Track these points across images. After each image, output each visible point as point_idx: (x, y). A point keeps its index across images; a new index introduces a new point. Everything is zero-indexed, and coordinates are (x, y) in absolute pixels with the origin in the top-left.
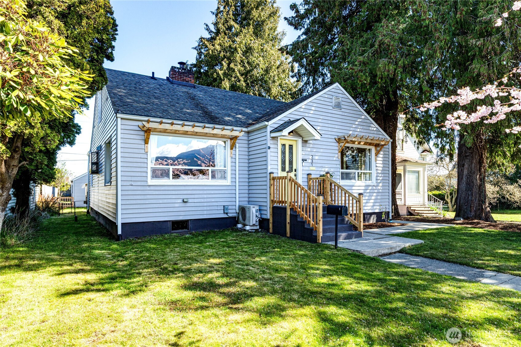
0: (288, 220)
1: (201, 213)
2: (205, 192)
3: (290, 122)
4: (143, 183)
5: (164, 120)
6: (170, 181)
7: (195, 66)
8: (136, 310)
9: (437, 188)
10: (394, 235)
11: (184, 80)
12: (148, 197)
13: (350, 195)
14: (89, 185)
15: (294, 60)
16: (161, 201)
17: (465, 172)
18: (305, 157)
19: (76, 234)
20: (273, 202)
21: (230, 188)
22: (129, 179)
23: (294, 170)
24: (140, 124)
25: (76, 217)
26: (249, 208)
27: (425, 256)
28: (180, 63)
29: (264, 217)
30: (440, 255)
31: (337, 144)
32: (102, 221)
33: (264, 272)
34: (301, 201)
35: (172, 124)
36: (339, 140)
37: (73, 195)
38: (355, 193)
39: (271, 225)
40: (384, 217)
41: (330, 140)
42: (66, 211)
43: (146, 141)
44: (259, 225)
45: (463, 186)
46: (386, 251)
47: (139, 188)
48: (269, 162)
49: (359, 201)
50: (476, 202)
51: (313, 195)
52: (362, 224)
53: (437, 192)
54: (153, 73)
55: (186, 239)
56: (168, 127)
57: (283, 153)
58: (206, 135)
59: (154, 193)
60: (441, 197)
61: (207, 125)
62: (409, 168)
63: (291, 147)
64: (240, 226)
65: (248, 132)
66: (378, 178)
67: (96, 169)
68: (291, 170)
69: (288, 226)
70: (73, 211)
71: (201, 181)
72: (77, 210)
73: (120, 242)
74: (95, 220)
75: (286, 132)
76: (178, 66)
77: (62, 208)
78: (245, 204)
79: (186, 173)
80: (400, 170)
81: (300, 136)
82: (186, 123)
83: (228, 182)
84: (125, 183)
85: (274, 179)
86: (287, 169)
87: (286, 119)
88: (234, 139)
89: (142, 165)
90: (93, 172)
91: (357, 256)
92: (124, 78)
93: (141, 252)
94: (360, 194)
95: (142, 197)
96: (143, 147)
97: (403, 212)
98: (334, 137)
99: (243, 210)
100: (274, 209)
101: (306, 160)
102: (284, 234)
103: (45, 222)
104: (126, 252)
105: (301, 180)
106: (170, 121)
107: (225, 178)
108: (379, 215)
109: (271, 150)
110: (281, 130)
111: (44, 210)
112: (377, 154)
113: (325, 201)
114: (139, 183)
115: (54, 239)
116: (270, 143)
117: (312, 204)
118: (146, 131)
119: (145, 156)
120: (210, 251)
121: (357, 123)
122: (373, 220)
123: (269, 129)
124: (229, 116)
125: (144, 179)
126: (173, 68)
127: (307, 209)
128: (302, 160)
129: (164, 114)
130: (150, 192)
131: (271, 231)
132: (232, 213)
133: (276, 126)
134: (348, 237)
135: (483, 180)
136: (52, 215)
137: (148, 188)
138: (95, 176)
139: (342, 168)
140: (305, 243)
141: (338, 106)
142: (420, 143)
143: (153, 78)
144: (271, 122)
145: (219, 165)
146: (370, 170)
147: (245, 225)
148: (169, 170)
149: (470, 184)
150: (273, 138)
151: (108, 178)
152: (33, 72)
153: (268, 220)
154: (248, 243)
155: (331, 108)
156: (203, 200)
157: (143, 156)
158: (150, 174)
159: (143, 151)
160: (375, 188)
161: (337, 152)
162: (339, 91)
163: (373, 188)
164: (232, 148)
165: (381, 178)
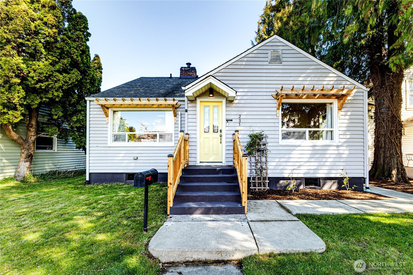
4: (105, 145)
6: (126, 144)
11: (188, 75)
12: (108, 155)
18: (230, 117)
22: (96, 142)
23: (219, 131)
28: (187, 64)
31: (276, 101)
36: (277, 96)
41: (268, 98)
43: (106, 115)
47: (102, 149)
48: (187, 124)
54: (171, 74)
59: (113, 152)
63: (216, 107)
66: (341, 137)
68: (216, 131)
71: (150, 143)
76: (186, 66)
83: (173, 144)
84: (93, 145)
86: (211, 130)
88: (174, 108)
95: (104, 155)
96: (105, 119)
98: (270, 94)
101: (232, 120)
109: (189, 112)
112: (340, 108)
114: (102, 145)
116: (187, 106)
128: (227, 120)
130: (110, 152)
137: (108, 149)
141: (276, 60)
146: (332, 128)
148: (125, 136)
155: (267, 63)
156: (150, 158)
157: (105, 126)
158: (110, 138)
159: (105, 123)
160: (335, 148)
161: (275, 109)
162: (278, 44)
163: (331, 148)
164: (175, 115)
165: (348, 136)
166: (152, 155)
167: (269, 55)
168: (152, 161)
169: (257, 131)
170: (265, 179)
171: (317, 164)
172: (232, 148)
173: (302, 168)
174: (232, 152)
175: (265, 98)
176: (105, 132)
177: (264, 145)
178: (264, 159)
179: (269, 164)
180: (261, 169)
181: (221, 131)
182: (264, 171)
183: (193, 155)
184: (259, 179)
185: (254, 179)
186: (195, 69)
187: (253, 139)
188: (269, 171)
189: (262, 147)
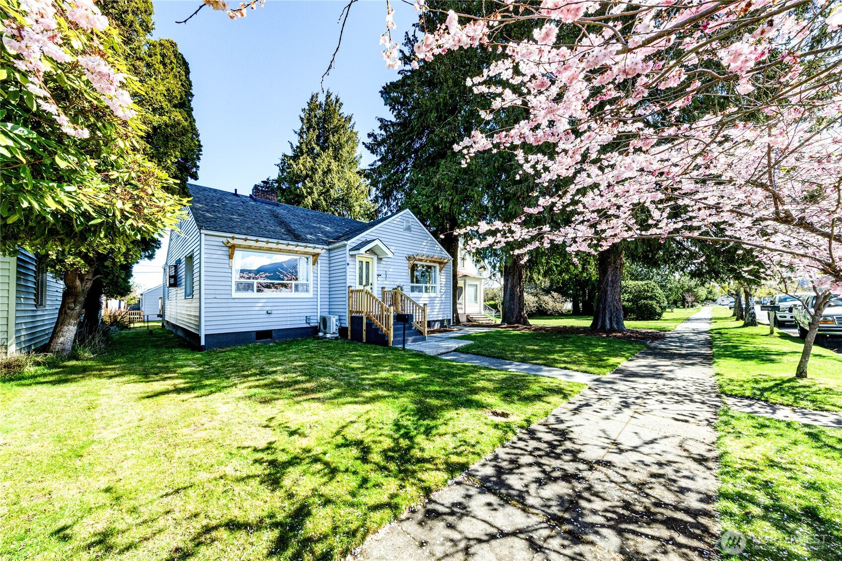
0: (364, 328)
1: (285, 323)
3: (367, 242)
4: (227, 296)
5: (249, 237)
6: (254, 294)
7: (277, 181)
8: (229, 405)
9: (492, 299)
10: (451, 338)
11: (267, 198)
12: (232, 309)
13: (417, 305)
14: (163, 299)
15: (371, 184)
16: (245, 313)
17: (509, 286)
18: (380, 273)
19: (155, 346)
20: (351, 312)
21: (312, 300)
22: (213, 292)
23: (370, 284)
24: (225, 240)
25: (151, 331)
26: (330, 318)
27: (474, 354)
29: (343, 325)
30: (484, 352)
31: (407, 262)
32: (180, 333)
33: (342, 371)
34: (376, 311)
35: (257, 241)
36: (409, 258)
37: (143, 309)
38: (421, 304)
39: (349, 333)
40: (446, 323)
41: (401, 258)
42: (137, 325)
43: (231, 257)
44: (339, 332)
45: (508, 297)
46: (444, 351)
47: (223, 301)
48: (348, 277)
49: (424, 310)
50: (517, 310)
51: (386, 306)
52: (426, 329)
53: (492, 302)
55: (270, 347)
56: (253, 244)
57: (361, 268)
58: (289, 252)
59: (238, 305)
60: (494, 307)
61: (291, 243)
62: (468, 282)
63: (367, 263)
64: (321, 334)
65: (329, 250)
66: (442, 291)
67: (174, 281)
68: (367, 284)
69: (364, 333)
70: (146, 325)
71: (284, 293)
72: (150, 324)
73: (203, 352)
74: (172, 333)
75: (363, 250)
76: (262, 184)
77: (133, 322)
78: (326, 315)
79: (268, 286)
80: (460, 283)
81: (375, 254)
82: (271, 240)
83: (310, 295)
84: (209, 296)
85: (352, 291)
86: (364, 283)
87: (364, 239)
88: (316, 255)
89: (227, 279)
90: (171, 285)
91: (419, 354)
92: (206, 193)
93: (227, 360)
94: (425, 305)
95: (226, 309)
96: (227, 262)
97: (463, 319)
98: (404, 255)
99: (324, 320)
100: (352, 318)
101: (381, 275)
102: (361, 340)
103: (116, 337)
104: (211, 361)
105: (376, 293)
106: (255, 238)
107: (307, 291)
108: (442, 322)
109: (350, 266)
110: (359, 249)
111: (112, 324)
112: (440, 270)
113: (396, 310)
114: (223, 296)
115: (131, 352)
116: (349, 260)
117: (385, 313)
118: (230, 247)
119: (229, 270)
120: (294, 357)
121: (424, 243)
122: (437, 326)
123: (348, 248)
124: (311, 234)
125: (229, 292)
126: (256, 187)
127: (380, 318)
128: (377, 275)
129: (249, 231)
130: (234, 305)
131: (349, 338)
132: (314, 323)
133: (354, 245)
134: (414, 341)
135: (522, 292)
136: (122, 329)
137: (232, 301)
138: (173, 290)
139: (412, 282)
140: (379, 347)
141: (408, 229)
142: (478, 261)
143: (236, 194)
144: (349, 242)
145: (302, 280)
146: (435, 284)
147: (325, 333)
148: (252, 285)
149: (512, 294)
150: (352, 256)
151: (188, 292)
152: (144, 204)
153: (346, 328)
154: (328, 348)
155: (403, 230)
156: (286, 311)
157: (227, 271)
158: (234, 287)
159: (229, 266)
161: (407, 268)
163: (437, 299)
164: (314, 263)
166: (288, 308)
167: (404, 224)
168: (289, 315)
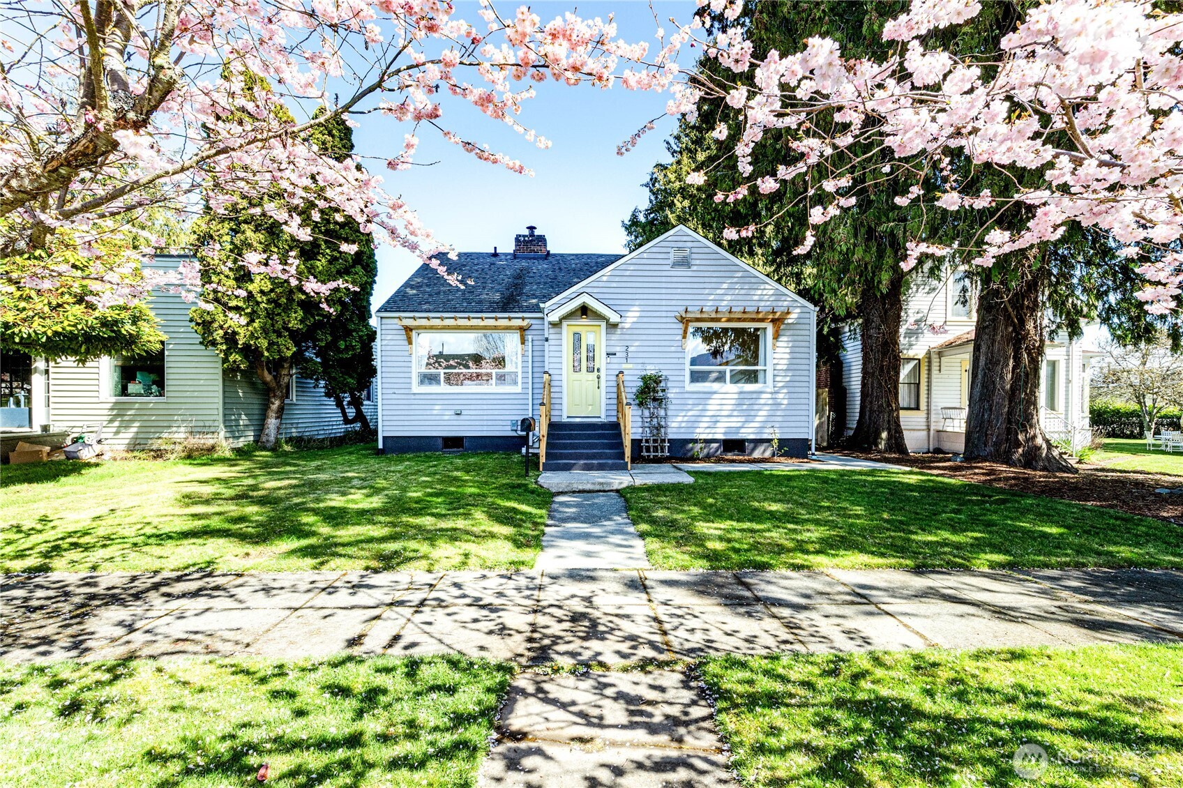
1: (480, 428)
2: (485, 402)
4: (406, 391)
11: (531, 251)
12: (413, 407)
16: (429, 413)
18: (612, 350)
21: (521, 396)
22: (391, 385)
23: (596, 370)
41: (668, 320)
43: (409, 342)
47: (403, 397)
48: (548, 360)
52: (630, 451)
57: (578, 345)
58: (486, 328)
59: (421, 402)
63: (593, 334)
66: (778, 379)
68: (590, 370)
73: (381, 457)
75: (555, 316)
81: (603, 318)
83: (518, 388)
84: (387, 391)
86: (584, 368)
87: (574, 296)
88: (522, 330)
95: (406, 407)
96: (405, 348)
98: (673, 314)
101: (615, 354)
107: (516, 383)
109: (551, 342)
112: (776, 336)
114: (403, 391)
116: (548, 332)
118: (406, 330)
119: (409, 359)
121: (725, 286)
123: (546, 313)
125: (407, 386)
128: (607, 354)
130: (416, 402)
133: (556, 307)
137: (413, 397)
141: (683, 262)
143: (495, 255)
144: (548, 303)
146: (764, 365)
148: (438, 376)
150: (556, 325)
155: (668, 268)
156: (481, 412)
157: (407, 359)
158: (415, 379)
159: (407, 354)
160: (769, 396)
161: (680, 337)
162: (685, 238)
163: (764, 396)
164: (523, 342)
165: (788, 379)
166: (485, 407)
167: (671, 256)
168: (485, 418)
169: (651, 371)
170: (664, 441)
171: (743, 419)
172: (615, 396)
173: (719, 425)
174: (615, 401)
175: (664, 320)
176: (406, 370)
177: (663, 391)
178: (662, 413)
179: (670, 419)
180: (658, 428)
181: (598, 370)
182: (663, 430)
183: (557, 407)
184: (655, 441)
185: (647, 441)
186: (545, 240)
187: (645, 383)
188: (669, 430)
189: (660, 394)
